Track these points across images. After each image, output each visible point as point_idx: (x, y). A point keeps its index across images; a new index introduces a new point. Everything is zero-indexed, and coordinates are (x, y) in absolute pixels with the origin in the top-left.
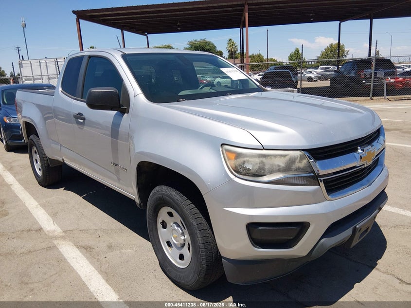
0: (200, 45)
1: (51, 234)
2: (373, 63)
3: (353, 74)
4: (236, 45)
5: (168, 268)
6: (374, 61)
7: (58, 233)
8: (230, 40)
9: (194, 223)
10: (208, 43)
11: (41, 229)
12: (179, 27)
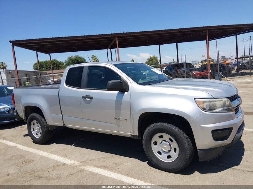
0: (75, 59)
1: (74, 165)
2: (185, 66)
3: (173, 72)
4: (97, 58)
5: (161, 164)
6: (185, 64)
7: (77, 164)
8: (93, 56)
9: (182, 136)
10: (80, 58)
11: (65, 164)
12: (74, 49)
